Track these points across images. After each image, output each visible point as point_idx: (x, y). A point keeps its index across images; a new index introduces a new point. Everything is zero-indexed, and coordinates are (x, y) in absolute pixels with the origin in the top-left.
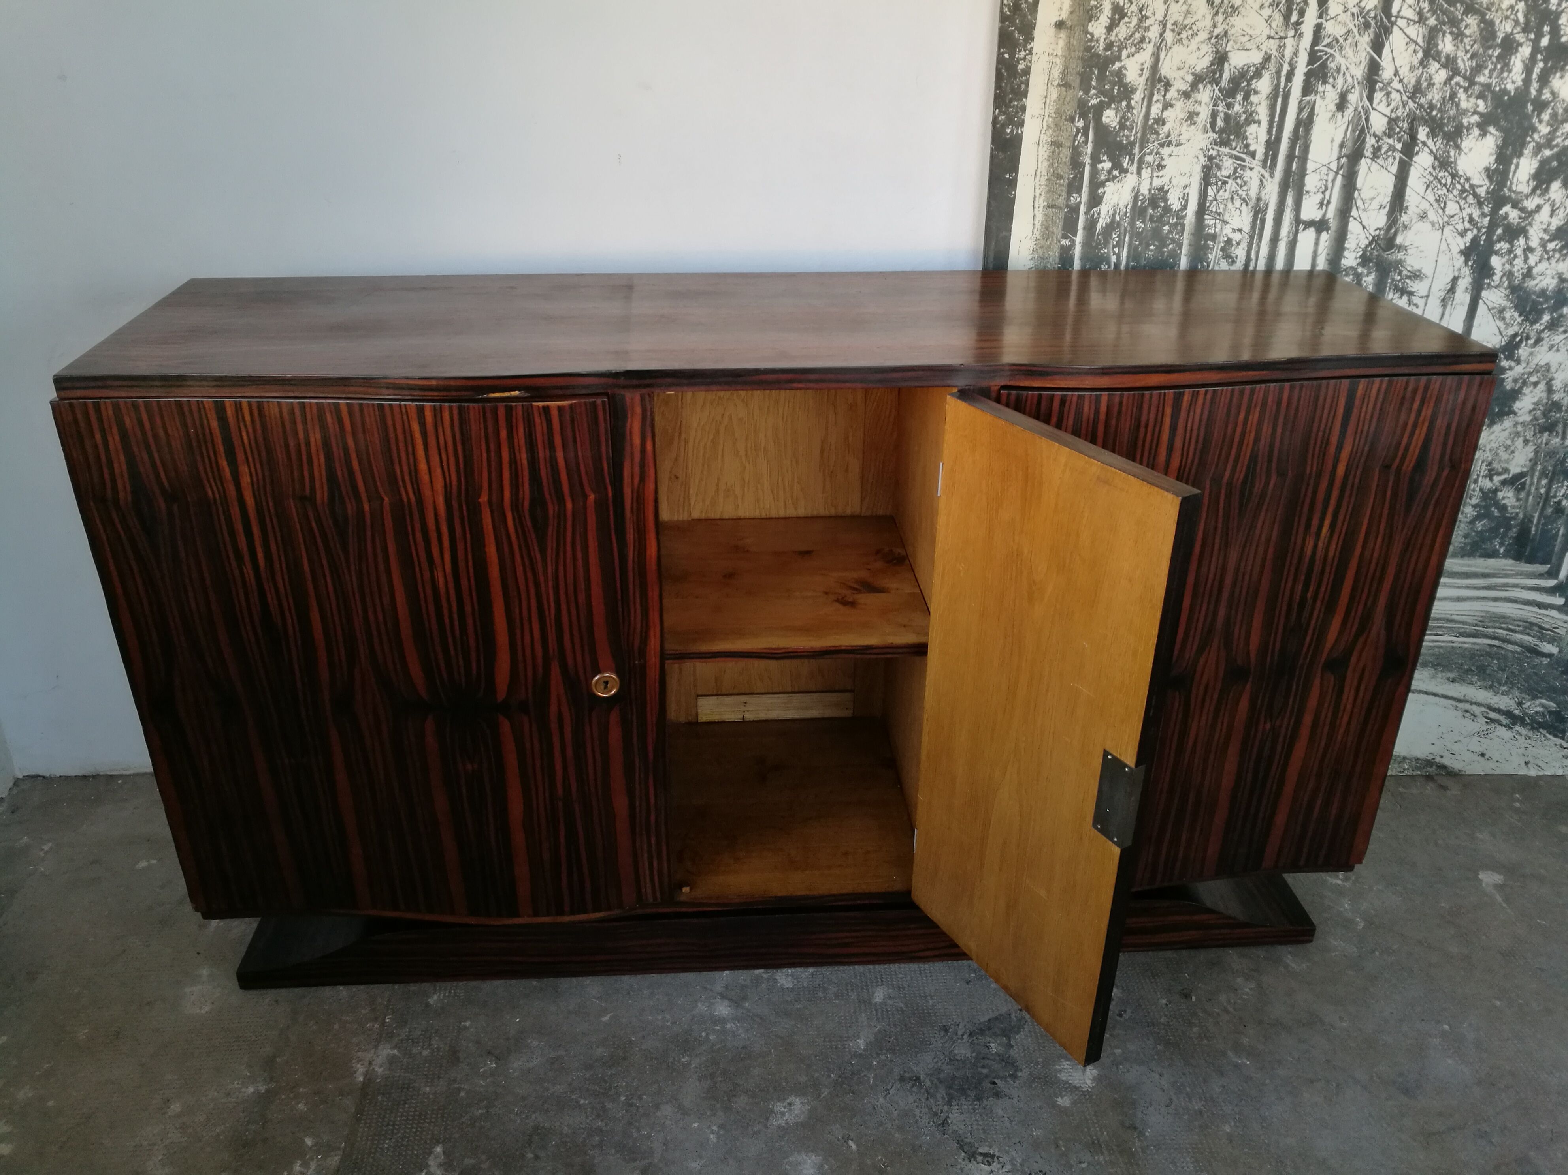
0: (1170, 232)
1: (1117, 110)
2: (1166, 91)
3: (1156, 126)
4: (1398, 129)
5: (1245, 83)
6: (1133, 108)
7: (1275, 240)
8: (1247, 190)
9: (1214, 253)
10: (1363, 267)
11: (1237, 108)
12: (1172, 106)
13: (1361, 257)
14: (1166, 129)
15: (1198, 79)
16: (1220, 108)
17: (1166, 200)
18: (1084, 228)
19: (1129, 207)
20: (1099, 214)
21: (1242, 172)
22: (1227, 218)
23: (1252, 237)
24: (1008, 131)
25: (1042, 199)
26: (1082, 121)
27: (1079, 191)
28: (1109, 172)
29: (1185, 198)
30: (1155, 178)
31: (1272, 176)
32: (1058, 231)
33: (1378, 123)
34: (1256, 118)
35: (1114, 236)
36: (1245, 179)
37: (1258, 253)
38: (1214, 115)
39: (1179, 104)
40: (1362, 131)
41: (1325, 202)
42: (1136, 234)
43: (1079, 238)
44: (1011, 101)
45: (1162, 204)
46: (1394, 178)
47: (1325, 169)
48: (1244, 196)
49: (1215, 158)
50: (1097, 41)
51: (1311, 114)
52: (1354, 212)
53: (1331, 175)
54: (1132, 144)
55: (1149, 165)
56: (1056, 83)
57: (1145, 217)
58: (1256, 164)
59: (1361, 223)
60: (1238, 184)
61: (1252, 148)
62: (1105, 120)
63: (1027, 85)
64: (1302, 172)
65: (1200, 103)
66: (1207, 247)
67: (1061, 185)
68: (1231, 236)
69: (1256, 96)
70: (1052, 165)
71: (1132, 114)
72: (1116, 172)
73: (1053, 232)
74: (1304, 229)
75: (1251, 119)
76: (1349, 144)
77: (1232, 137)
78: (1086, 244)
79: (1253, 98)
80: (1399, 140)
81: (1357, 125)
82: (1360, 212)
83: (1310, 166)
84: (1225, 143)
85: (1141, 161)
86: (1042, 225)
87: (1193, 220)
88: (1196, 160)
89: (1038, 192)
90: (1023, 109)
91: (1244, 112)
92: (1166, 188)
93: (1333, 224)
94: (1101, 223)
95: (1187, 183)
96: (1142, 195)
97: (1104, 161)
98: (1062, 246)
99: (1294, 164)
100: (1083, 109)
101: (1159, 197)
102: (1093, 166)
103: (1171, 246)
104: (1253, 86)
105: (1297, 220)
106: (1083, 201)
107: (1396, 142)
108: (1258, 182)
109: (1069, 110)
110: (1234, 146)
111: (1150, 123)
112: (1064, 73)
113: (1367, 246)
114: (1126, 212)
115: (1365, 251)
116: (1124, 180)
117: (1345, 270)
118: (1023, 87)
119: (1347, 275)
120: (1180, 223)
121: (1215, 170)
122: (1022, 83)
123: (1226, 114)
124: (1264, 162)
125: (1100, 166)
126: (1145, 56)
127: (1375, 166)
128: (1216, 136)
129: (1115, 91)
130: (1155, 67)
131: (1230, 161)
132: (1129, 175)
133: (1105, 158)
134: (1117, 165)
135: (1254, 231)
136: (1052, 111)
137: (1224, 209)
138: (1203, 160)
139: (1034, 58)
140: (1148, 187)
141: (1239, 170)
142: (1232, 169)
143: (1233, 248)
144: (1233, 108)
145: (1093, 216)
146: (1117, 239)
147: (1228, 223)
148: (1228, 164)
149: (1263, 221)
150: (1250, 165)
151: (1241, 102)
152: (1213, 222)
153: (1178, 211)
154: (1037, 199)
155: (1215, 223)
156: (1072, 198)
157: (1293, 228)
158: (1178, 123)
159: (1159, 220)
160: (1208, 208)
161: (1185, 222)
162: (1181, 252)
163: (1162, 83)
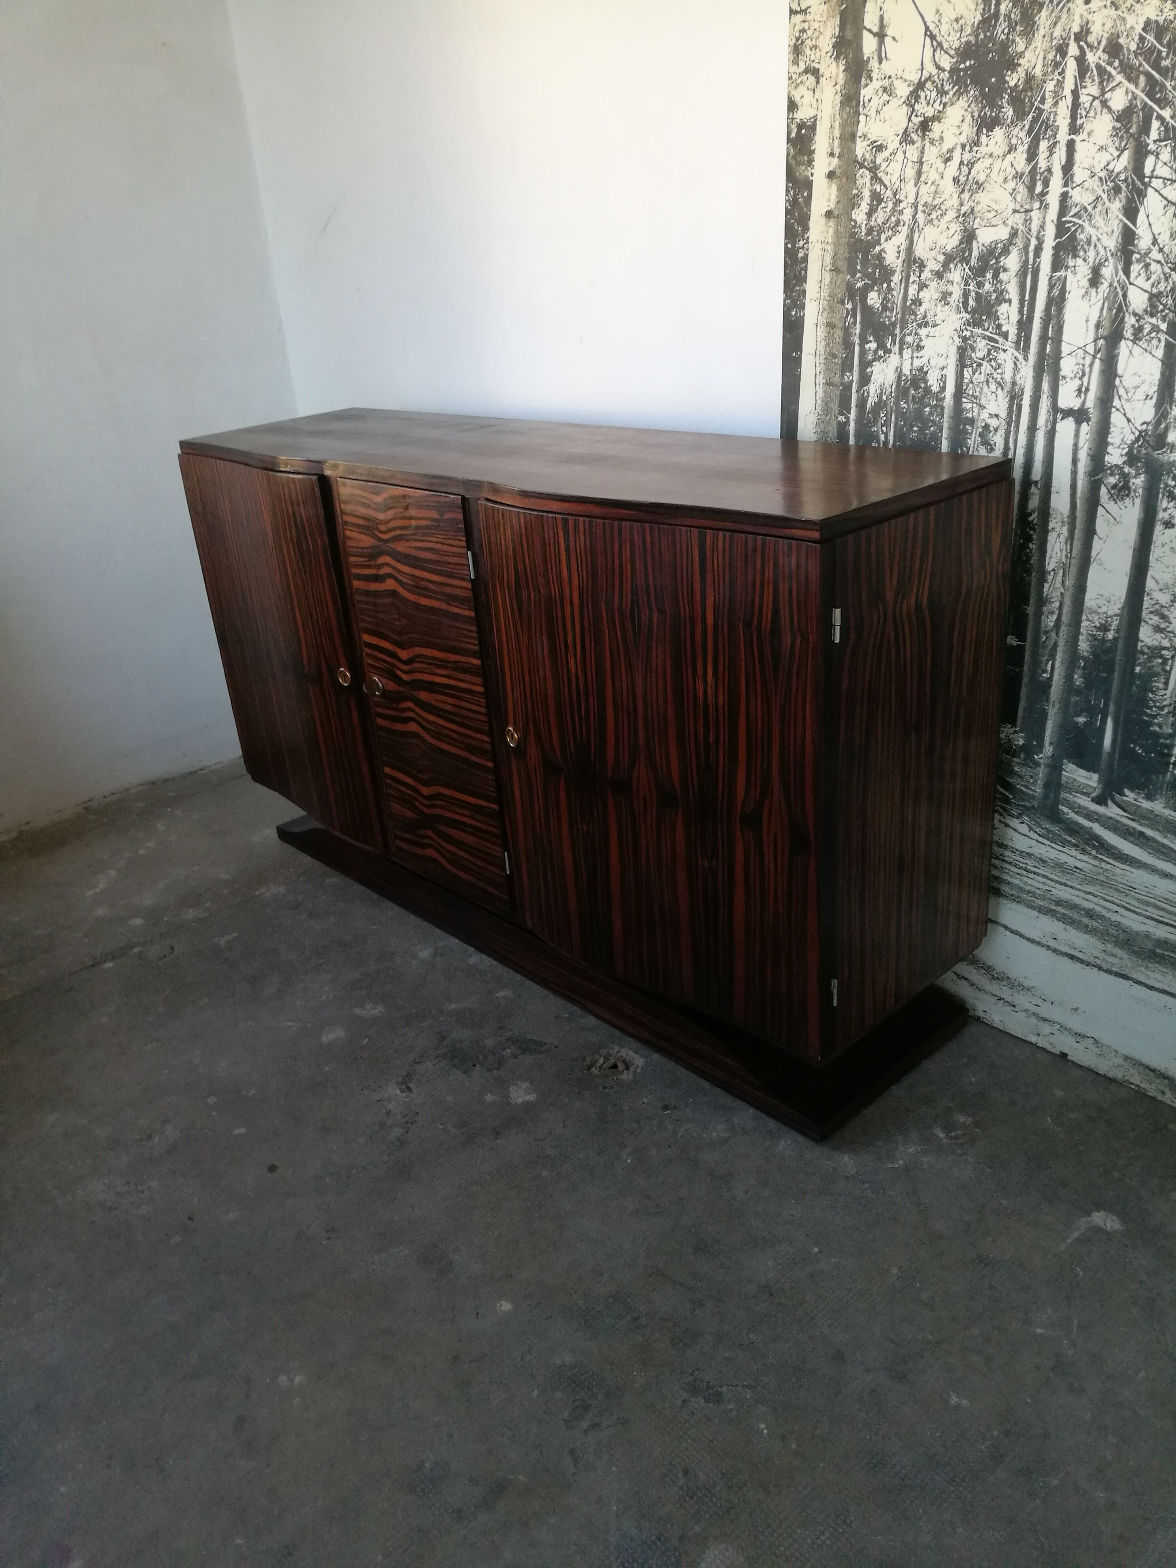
0: (931, 414)
1: (879, 291)
2: (921, 272)
3: (913, 307)
4: (1161, 307)
5: (994, 261)
6: (893, 290)
7: (1032, 428)
8: (1002, 374)
9: (973, 438)
10: (1130, 466)
11: (987, 286)
12: (926, 286)
13: (1127, 454)
14: (922, 309)
15: (949, 259)
17: (926, 382)
18: (856, 406)
19: (894, 387)
20: (868, 393)
21: (995, 354)
22: (983, 402)
23: (1009, 424)
24: (793, 313)
25: (822, 376)
26: (850, 303)
27: (851, 370)
28: (876, 352)
29: (943, 379)
30: (915, 358)
31: (1026, 359)
32: (835, 407)
33: (1138, 300)
34: (1007, 297)
35: (882, 415)
36: (999, 361)
37: (1016, 441)
38: (966, 295)
39: (933, 285)
40: (1120, 309)
41: (1083, 390)
42: (901, 415)
43: (853, 416)
44: (795, 286)
45: (923, 385)
46: (1160, 363)
47: (1080, 352)
48: (999, 380)
49: (969, 339)
50: (860, 227)
51: (1063, 291)
52: (1116, 402)
53: (1089, 359)
54: (894, 325)
55: (910, 346)
56: (828, 269)
57: (908, 397)
58: (1009, 345)
59: (1125, 415)
60: (992, 366)
61: (1004, 329)
62: (870, 302)
63: (806, 272)
64: (1057, 356)
65: (952, 282)
66: (965, 432)
67: (836, 364)
68: (989, 421)
69: (1005, 274)
70: (828, 344)
71: (892, 296)
72: (881, 353)
73: (831, 409)
74: (1062, 419)
76: (1106, 324)
77: (984, 317)
78: (858, 421)
79: (1003, 276)
80: (1164, 319)
81: (1114, 303)
82: (1123, 402)
83: (1065, 349)
84: (977, 323)
85: (902, 342)
86: (823, 401)
87: (952, 403)
88: (951, 340)
89: (818, 369)
90: (804, 292)
91: (994, 291)
92: (925, 369)
93: (1094, 414)
94: (871, 401)
95: (945, 364)
96: (905, 375)
97: (871, 341)
98: (839, 422)
99: (1048, 346)
100: (851, 292)
101: (919, 377)
102: (862, 346)
103: (932, 429)
104: (1002, 264)
105: (1055, 408)
106: (854, 380)
107: (1160, 322)
108: (1012, 366)
109: (840, 293)
110: (986, 327)
111: (908, 304)
112: (834, 258)
113: (1133, 443)
114: (891, 392)
115: (1131, 447)
116: (888, 360)
117: (1110, 468)
118: (803, 272)
119: (1112, 474)
120: (939, 406)
121: (969, 352)
122: (802, 269)
123: (977, 293)
124: (1017, 343)
125: (867, 346)
126: (900, 239)
127: (1137, 350)
128: (968, 316)
129: (877, 274)
130: (910, 249)
131: (984, 342)
132: (892, 355)
133: (871, 338)
134: (881, 346)
135: (1011, 418)
136: (826, 295)
137: (981, 393)
138: (958, 341)
139: (811, 246)
140: (910, 368)
141: (992, 352)
142: (986, 350)
143: (991, 435)
144: (983, 287)
145: (864, 394)
146: (885, 418)
147: (985, 407)
148: (982, 346)
149: (1020, 407)
150: (1003, 347)
151: (991, 280)
152: (970, 405)
153: (938, 393)
154: (817, 376)
155: (972, 407)
156: (845, 377)
157: (1051, 417)
158: (933, 304)
159: (920, 401)
160: (965, 390)
161: (944, 404)
162: (942, 435)
163: (917, 265)
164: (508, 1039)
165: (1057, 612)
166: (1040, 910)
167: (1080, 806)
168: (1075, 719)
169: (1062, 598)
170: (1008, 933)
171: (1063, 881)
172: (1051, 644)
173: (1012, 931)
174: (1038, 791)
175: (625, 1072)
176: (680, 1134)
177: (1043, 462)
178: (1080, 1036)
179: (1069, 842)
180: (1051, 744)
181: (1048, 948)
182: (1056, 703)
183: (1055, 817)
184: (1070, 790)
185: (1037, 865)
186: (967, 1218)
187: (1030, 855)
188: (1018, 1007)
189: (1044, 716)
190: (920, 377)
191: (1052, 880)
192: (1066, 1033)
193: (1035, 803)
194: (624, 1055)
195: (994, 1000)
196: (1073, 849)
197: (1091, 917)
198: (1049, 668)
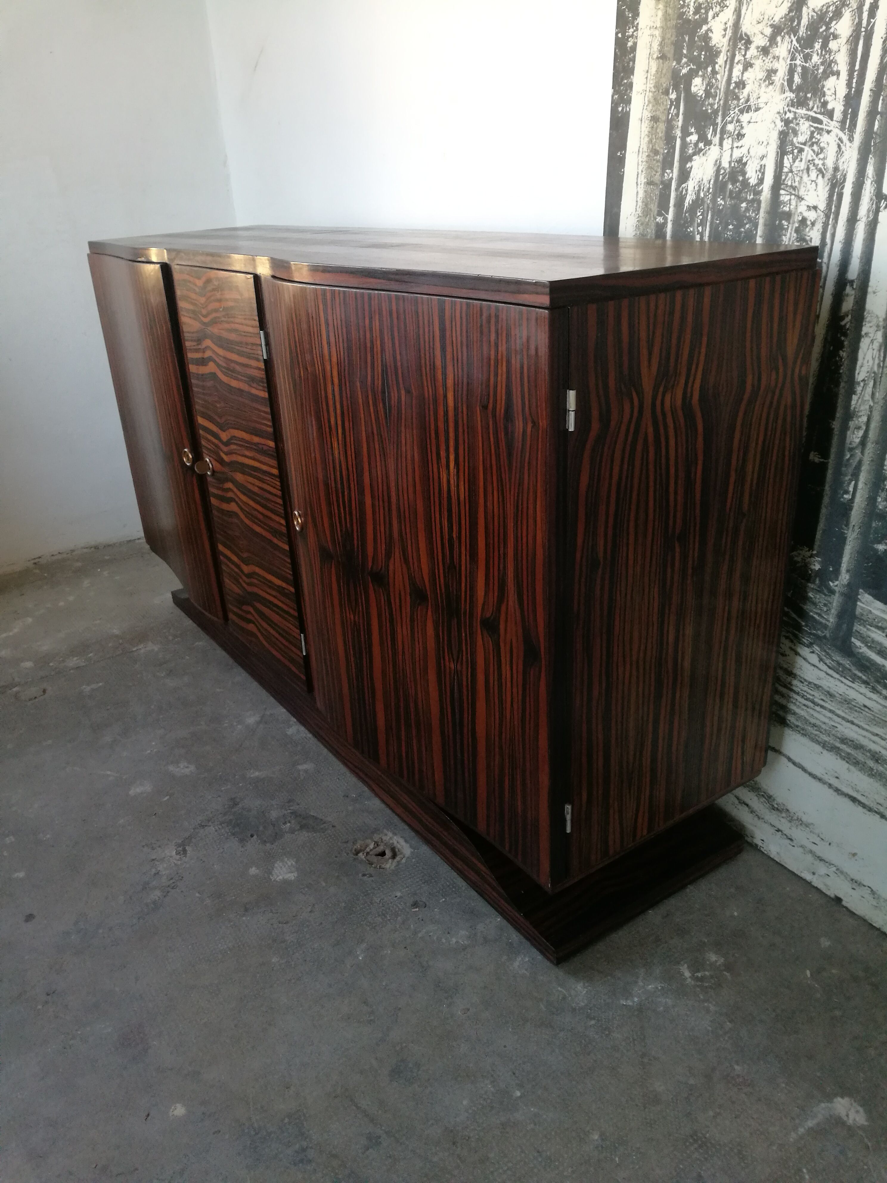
0: (747, 209)
1: (703, 76)
2: (747, 49)
3: (737, 91)
5: (824, 28)
6: (717, 73)
7: (852, 220)
8: (824, 159)
9: (788, 235)
11: (815, 59)
12: (751, 66)
14: (746, 92)
15: (777, 30)
16: (798, 62)
17: (744, 173)
18: (675, 206)
19: (712, 182)
20: (687, 190)
21: (818, 137)
22: (802, 193)
23: (827, 217)
24: (620, 109)
25: (643, 176)
26: (675, 93)
27: (671, 167)
28: (696, 145)
29: (762, 170)
30: (735, 149)
31: (851, 139)
32: (654, 207)
34: (835, 69)
35: (699, 214)
36: (822, 145)
37: (833, 235)
38: (791, 71)
42: (717, 213)
43: (670, 216)
44: (622, 80)
45: (741, 178)
48: (820, 166)
49: (791, 122)
50: (688, 5)
54: (716, 112)
55: (730, 135)
56: (655, 56)
57: (725, 193)
58: (833, 125)
60: (814, 151)
61: (830, 107)
62: (694, 89)
63: (634, 63)
65: (778, 58)
66: (781, 227)
67: (658, 161)
68: (806, 214)
69: (835, 41)
70: (650, 141)
71: (716, 79)
72: (701, 145)
73: (651, 210)
75: (830, 71)
77: (809, 95)
78: (675, 222)
79: (833, 45)
84: (801, 103)
85: (723, 131)
86: (643, 202)
87: (769, 196)
88: (773, 125)
89: (641, 168)
90: (630, 86)
91: (822, 64)
92: (744, 160)
94: (689, 199)
95: (765, 153)
96: (723, 168)
97: (692, 134)
98: (657, 223)
99: (877, 123)
100: (676, 81)
102: (683, 139)
103: (747, 226)
104: (832, 30)
105: (879, 195)
106: (674, 177)
108: (836, 148)
109: (665, 82)
110: (810, 106)
111: (731, 88)
112: (661, 45)
114: (709, 188)
116: (708, 152)
118: (631, 63)
120: (756, 200)
121: (791, 136)
122: (630, 60)
123: (804, 68)
124: (843, 122)
125: (688, 139)
126: (728, 15)
128: (792, 95)
129: (703, 57)
130: (737, 25)
131: (807, 124)
132: (712, 146)
133: (693, 130)
134: (703, 138)
135: (830, 209)
136: (652, 86)
137: (800, 183)
138: (780, 125)
139: (640, 33)
140: (729, 160)
141: (815, 134)
142: (809, 133)
143: (807, 229)
144: (811, 60)
145: (682, 191)
146: (701, 217)
147: (803, 199)
148: (805, 128)
149: (840, 196)
150: (827, 128)
151: (819, 51)
152: (788, 197)
153: (756, 185)
154: (639, 175)
155: (790, 200)
156: (666, 174)
157: (874, 206)
158: (757, 84)
159: (737, 197)
160: (784, 180)
161: (761, 199)
162: (757, 233)
163: (743, 42)
164: (291, 813)
165: (864, 427)
166: (824, 745)
167: (873, 641)
168: (875, 546)
169: (871, 412)
170: (790, 765)
171: (850, 718)
172: (854, 463)
173: (794, 763)
174: (831, 620)
175: (390, 860)
176: (420, 935)
177: (861, 259)
178: (856, 883)
179: (860, 678)
180: (848, 571)
181: (830, 786)
182: (856, 528)
183: (847, 650)
184: (864, 622)
185: (825, 698)
186: (692, 1081)
187: (817, 687)
188: (795, 841)
189: (843, 540)
190: (738, 169)
191: (838, 716)
192: (842, 877)
193: (827, 633)
194: (395, 843)
195: (772, 830)
196: (863, 686)
197: (877, 761)
198: (851, 489)
